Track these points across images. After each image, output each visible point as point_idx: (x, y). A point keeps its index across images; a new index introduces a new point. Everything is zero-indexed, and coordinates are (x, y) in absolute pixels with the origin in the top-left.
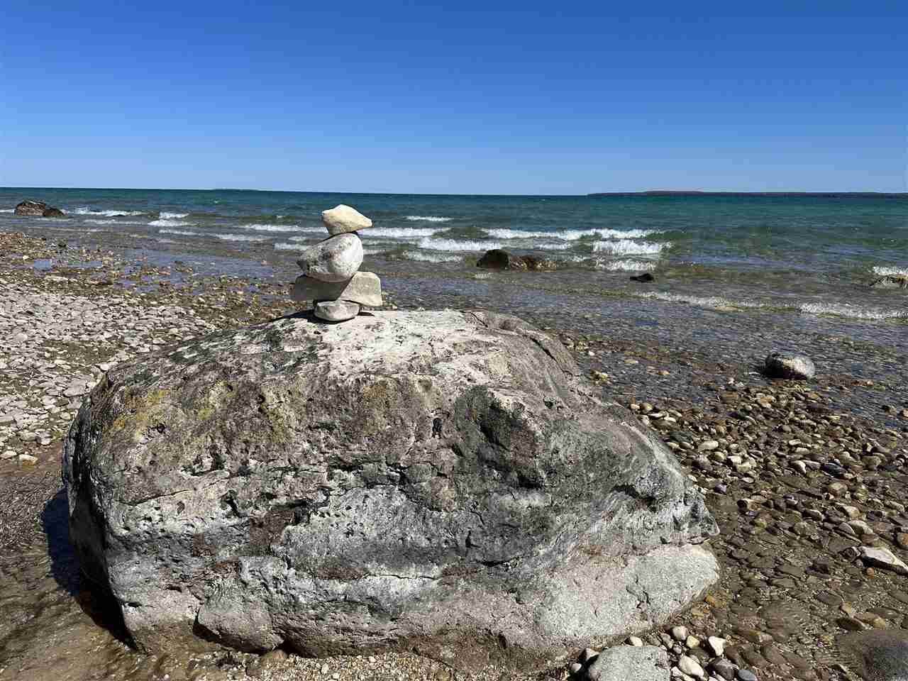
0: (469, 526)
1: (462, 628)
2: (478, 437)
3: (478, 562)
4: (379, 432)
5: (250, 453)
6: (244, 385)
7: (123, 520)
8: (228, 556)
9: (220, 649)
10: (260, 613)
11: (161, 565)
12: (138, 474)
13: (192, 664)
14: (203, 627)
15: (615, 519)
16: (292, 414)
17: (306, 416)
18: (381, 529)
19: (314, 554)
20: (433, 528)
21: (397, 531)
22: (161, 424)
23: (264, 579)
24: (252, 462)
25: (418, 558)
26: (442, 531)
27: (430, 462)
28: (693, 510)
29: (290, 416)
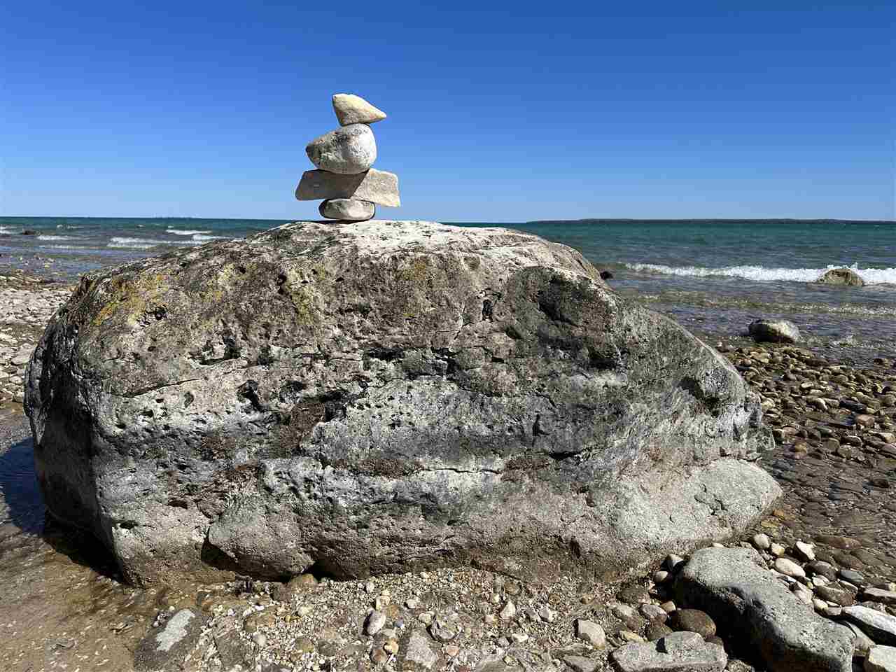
0: (537, 409)
1: (526, 535)
2: (536, 317)
3: (546, 453)
4: (422, 314)
5: (271, 339)
6: (258, 266)
7: (117, 415)
8: (247, 459)
9: (234, 578)
10: (287, 527)
11: (163, 473)
12: (135, 362)
13: (201, 596)
14: (216, 548)
15: (678, 422)
16: (319, 295)
17: (335, 298)
18: (432, 418)
19: (355, 448)
20: (495, 415)
21: (451, 419)
22: (160, 308)
23: (294, 483)
24: (275, 350)
25: (478, 449)
26: (505, 417)
27: (482, 346)
28: (751, 419)
29: (317, 297)
